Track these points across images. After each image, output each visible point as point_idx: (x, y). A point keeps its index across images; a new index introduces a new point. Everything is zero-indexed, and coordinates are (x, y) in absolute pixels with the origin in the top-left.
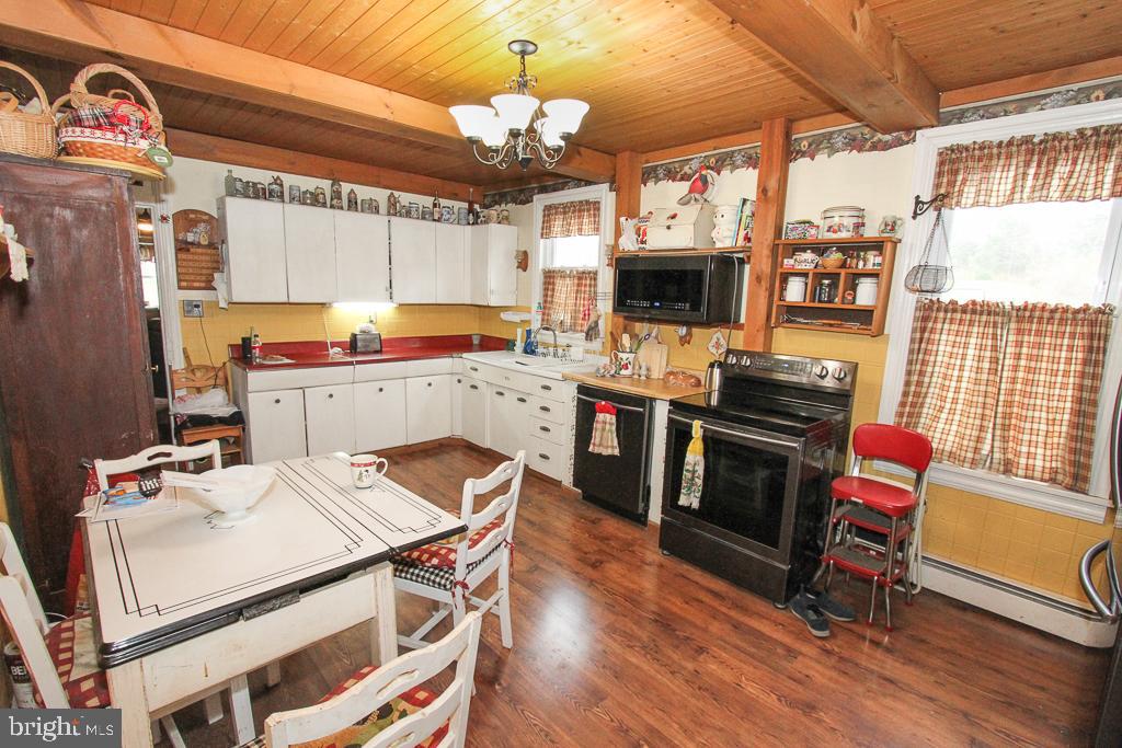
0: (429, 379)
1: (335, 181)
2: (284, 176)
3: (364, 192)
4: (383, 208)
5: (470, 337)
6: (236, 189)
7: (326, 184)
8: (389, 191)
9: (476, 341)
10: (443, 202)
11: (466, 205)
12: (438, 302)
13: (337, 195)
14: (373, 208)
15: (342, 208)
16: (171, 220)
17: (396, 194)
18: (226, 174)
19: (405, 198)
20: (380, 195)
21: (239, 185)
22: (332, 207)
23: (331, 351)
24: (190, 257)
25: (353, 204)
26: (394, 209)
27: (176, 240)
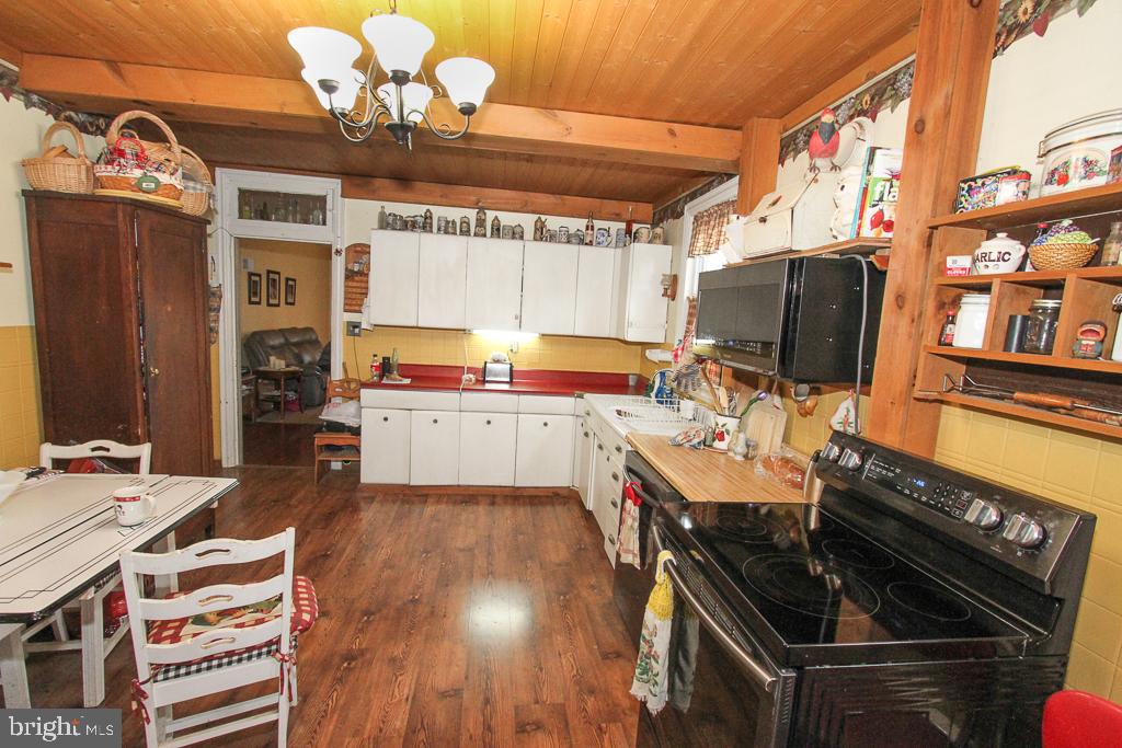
0: (546, 418)
1: (482, 210)
2: (433, 209)
3: (508, 219)
4: (529, 232)
5: (626, 376)
6: (386, 223)
7: (472, 214)
8: (536, 217)
9: (631, 383)
10: (598, 224)
11: (623, 225)
12: (576, 334)
13: (481, 223)
14: (516, 234)
15: (485, 235)
16: (343, 254)
17: (543, 217)
18: (380, 210)
19: (554, 223)
20: (527, 221)
21: (391, 219)
22: (475, 235)
23: (466, 377)
24: (355, 284)
25: (497, 231)
26: (542, 234)
27: (346, 269)
